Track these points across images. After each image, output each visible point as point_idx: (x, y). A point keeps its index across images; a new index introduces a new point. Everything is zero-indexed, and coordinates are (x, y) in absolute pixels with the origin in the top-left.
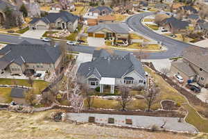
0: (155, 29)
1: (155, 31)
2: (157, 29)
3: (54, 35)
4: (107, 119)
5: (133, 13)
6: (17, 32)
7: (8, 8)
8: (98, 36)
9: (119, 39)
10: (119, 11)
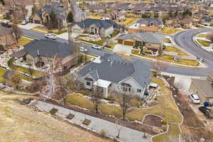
0: (205, 46)
1: (203, 47)
2: (208, 46)
3: (84, 38)
4: (68, 114)
5: (189, 28)
6: (56, 33)
7: (53, 12)
8: (128, 44)
9: (148, 49)
10: (172, 25)
